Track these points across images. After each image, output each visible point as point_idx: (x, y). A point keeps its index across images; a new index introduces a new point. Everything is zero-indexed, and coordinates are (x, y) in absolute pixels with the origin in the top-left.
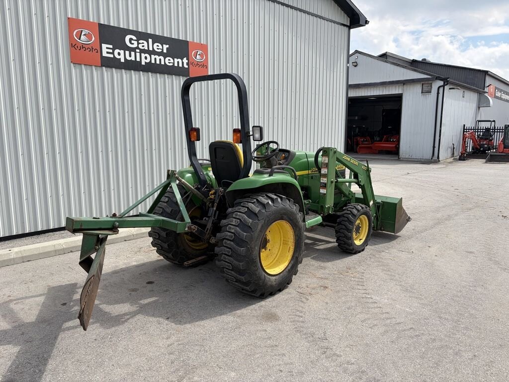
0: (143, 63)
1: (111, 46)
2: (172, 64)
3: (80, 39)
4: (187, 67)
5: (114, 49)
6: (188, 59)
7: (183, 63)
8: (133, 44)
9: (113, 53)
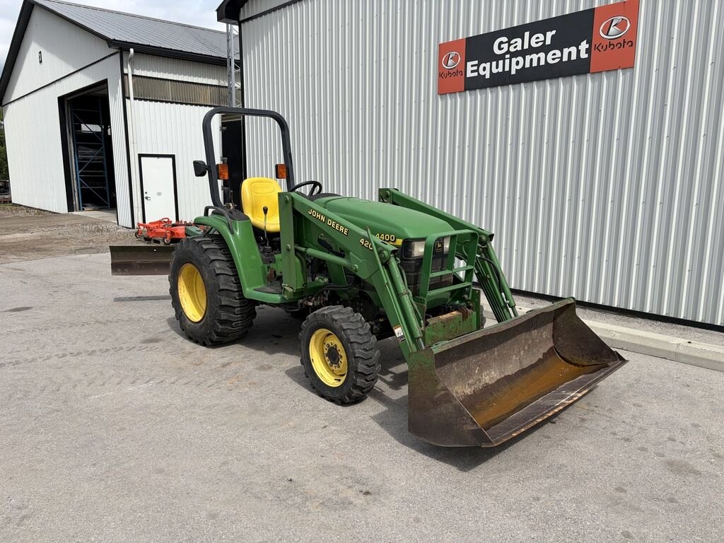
0: (513, 72)
1: (476, 62)
2: (558, 60)
3: (447, 66)
4: (586, 56)
5: (478, 65)
6: (589, 42)
7: (578, 52)
8: (503, 48)
9: (477, 71)
